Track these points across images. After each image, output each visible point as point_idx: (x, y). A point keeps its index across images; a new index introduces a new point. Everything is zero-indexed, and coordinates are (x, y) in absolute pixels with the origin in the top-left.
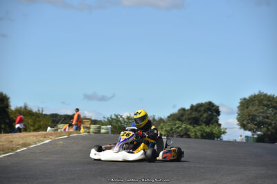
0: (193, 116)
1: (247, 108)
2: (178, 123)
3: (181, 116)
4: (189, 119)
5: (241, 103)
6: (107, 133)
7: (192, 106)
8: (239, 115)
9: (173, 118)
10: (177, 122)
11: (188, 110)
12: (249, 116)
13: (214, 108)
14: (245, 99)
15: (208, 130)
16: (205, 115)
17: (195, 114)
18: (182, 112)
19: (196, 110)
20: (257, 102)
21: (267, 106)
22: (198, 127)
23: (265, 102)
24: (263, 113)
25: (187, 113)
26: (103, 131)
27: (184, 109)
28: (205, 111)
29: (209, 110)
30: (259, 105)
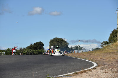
1: (52, 43)
2: (30, 49)
3: (31, 47)
4: (34, 48)
6: (4, 55)
7: (34, 43)
9: (28, 48)
14: (51, 40)
15: (40, 51)
16: (39, 46)
17: (35, 46)
20: (55, 41)
21: (58, 42)
22: (37, 50)
24: (57, 44)
26: (2, 54)
27: (32, 45)
29: (40, 44)
30: (56, 41)
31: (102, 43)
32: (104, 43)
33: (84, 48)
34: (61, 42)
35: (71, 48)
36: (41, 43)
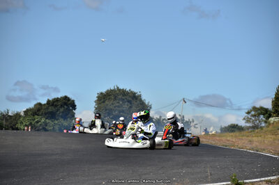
0: (50, 110)
1: (104, 102)
2: (37, 118)
3: (38, 110)
4: (46, 114)
5: (98, 97)
7: (49, 101)
8: (96, 109)
11: (45, 105)
12: (106, 110)
13: (69, 102)
14: (101, 93)
15: (66, 124)
16: (62, 110)
17: (51, 109)
18: (38, 106)
19: (53, 105)
20: (112, 97)
22: (56, 122)
23: (120, 97)
24: (118, 107)
25: (43, 107)
27: (40, 104)
28: (61, 106)
29: (65, 104)
30: (115, 99)
31: (248, 113)
32: (253, 113)
33: (195, 123)
34: (129, 101)
35: (159, 120)
36: (69, 99)
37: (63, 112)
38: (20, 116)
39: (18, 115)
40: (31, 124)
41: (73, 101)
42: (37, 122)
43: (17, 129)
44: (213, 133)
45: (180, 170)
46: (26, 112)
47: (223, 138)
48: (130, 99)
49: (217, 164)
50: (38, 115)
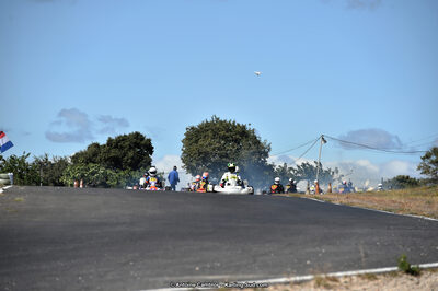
0: (112, 155)
1: (196, 142)
2: (92, 167)
3: (93, 155)
4: (106, 160)
5: (187, 134)
7: (110, 140)
8: (185, 152)
10: (92, 165)
11: (104, 146)
12: (200, 153)
13: (143, 142)
14: (192, 128)
16: (131, 154)
17: (114, 153)
18: (94, 149)
19: (116, 147)
20: (210, 133)
21: (225, 138)
22: (122, 173)
23: (222, 133)
24: (219, 149)
25: (102, 150)
27: (97, 145)
28: (131, 148)
29: (137, 145)
30: (214, 137)
31: (427, 156)
33: (340, 173)
34: (237, 141)
35: (284, 169)
36: (142, 138)
37: (132, 158)
38: (66, 165)
39: (62, 163)
40: (83, 176)
41: (149, 140)
42: (93, 174)
43: (62, 184)
44: (371, 189)
45: (318, 249)
46: (75, 158)
47: (386, 199)
48: (238, 136)
49: (376, 239)
50: (94, 163)
